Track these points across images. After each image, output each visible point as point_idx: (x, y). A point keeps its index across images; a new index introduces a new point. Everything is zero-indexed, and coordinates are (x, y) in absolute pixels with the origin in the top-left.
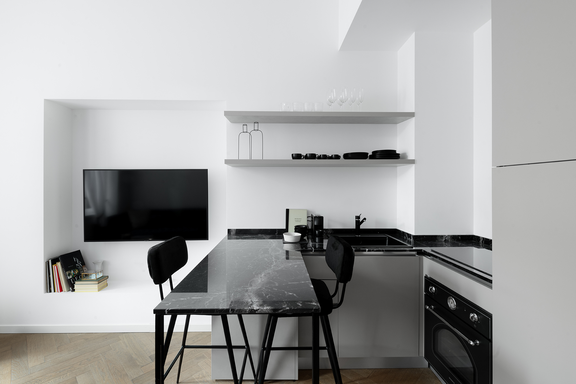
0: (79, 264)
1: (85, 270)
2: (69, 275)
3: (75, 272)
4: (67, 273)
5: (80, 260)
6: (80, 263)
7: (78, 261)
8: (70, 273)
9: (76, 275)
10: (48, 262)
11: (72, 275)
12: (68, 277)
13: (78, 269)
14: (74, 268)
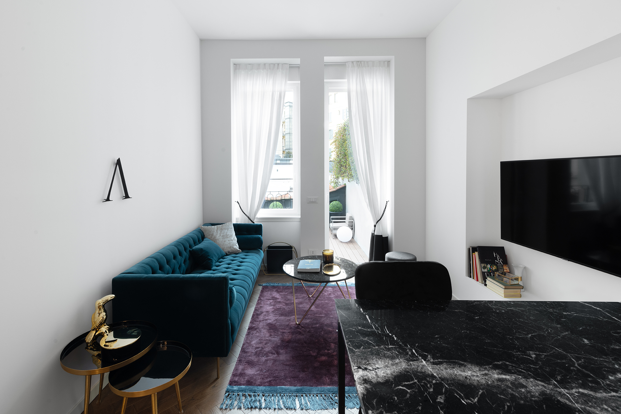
0: (499, 261)
1: (507, 270)
2: (484, 268)
3: (492, 268)
4: (483, 265)
5: (501, 257)
6: (501, 261)
7: (499, 257)
8: (486, 266)
9: (493, 271)
10: (470, 249)
11: (487, 269)
12: (483, 269)
13: (496, 265)
14: (493, 263)
